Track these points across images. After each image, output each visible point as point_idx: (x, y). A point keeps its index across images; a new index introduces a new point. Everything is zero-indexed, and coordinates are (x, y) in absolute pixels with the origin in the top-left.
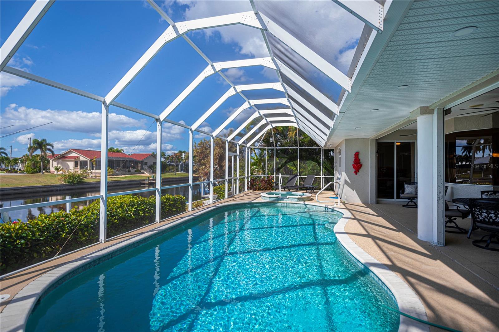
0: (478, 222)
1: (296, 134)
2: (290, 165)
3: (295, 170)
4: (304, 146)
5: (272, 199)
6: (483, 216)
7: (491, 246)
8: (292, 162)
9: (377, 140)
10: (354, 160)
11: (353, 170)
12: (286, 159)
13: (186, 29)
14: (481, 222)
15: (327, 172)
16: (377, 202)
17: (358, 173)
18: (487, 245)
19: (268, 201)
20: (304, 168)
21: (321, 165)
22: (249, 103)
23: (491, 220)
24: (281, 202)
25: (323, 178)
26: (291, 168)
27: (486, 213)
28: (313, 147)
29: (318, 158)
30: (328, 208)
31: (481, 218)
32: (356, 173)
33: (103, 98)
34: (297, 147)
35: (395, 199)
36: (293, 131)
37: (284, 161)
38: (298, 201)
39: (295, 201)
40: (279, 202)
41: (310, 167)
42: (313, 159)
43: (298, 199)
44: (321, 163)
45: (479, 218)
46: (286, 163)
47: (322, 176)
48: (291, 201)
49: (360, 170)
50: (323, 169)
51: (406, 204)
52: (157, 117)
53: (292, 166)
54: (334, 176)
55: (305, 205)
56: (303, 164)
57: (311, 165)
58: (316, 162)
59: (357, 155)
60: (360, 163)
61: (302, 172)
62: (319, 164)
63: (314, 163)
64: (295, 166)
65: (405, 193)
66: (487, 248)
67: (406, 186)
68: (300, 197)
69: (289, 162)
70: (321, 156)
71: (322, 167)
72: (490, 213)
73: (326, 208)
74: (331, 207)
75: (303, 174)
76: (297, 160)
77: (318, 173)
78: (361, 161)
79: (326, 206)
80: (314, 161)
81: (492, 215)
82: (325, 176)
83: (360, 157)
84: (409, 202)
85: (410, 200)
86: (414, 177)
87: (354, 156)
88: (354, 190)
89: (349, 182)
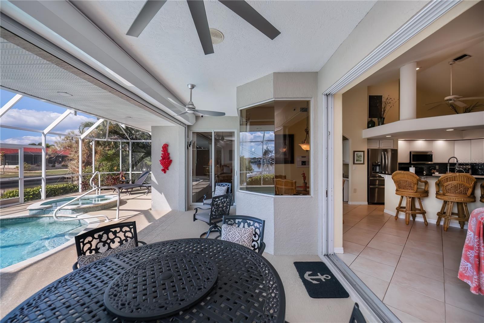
2: (147, 160)
11: (162, 168)
12: (144, 154)
17: (167, 171)
19: (28, 215)
24: (48, 215)
32: (164, 171)
40: (46, 215)
46: (143, 157)
49: (170, 168)
59: (165, 147)
60: (169, 158)
78: (171, 156)
83: (170, 150)
87: (161, 149)
88: (162, 193)
89: (155, 183)
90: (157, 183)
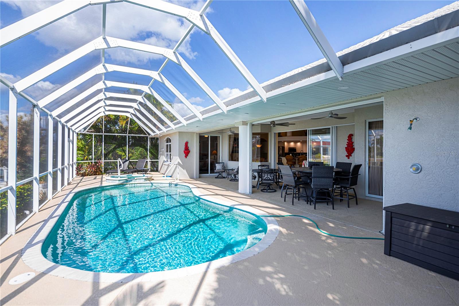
0: (263, 180)
1: (127, 123)
2: (119, 151)
3: (124, 155)
4: (133, 134)
5: (122, 181)
6: (266, 177)
7: (268, 191)
8: (121, 148)
9: (200, 134)
10: (185, 147)
11: (184, 155)
12: (115, 145)
13: (117, 44)
14: (264, 180)
15: (153, 156)
16: (200, 177)
17: (187, 157)
18: (267, 191)
20: (133, 153)
21: (148, 151)
22: (105, 95)
23: (268, 179)
24: (130, 183)
25: (149, 161)
26: (120, 153)
27: (267, 175)
28: (141, 135)
29: (145, 145)
30: (171, 184)
31: (265, 178)
32: (186, 157)
33: (12, 85)
34: (126, 135)
35: (209, 174)
36: (124, 120)
37: (113, 147)
38: (145, 181)
39: (142, 181)
40: (128, 183)
41: (138, 153)
42: (141, 146)
43: (145, 179)
44: (148, 149)
45: (264, 178)
46: (115, 148)
47: (149, 160)
48: (139, 181)
49: (189, 155)
50: (150, 154)
51: (217, 176)
52: (35, 102)
53: (121, 151)
54: (158, 159)
55: (152, 183)
56: (132, 150)
57: (139, 150)
58: (144, 148)
59: (187, 144)
61: (131, 157)
62: (147, 150)
63: (141, 148)
64: (124, 151)
65: (216, 169)
66: (267, 192)
67: (217, 165)
68: (146, 177)
69: (119, 148)
70: (147, 143)
71: (148, 152)
72: (268, 175)
73: (170, 184)
74: (175, 183)
75: (131, 158)
76: (126, 146)
77: (145, 157)
78: (189, 148)
79: (170, 183)
80: (141, 147)
81: (269, 176)
82: (151, 159)
83: (189, 145)
84: (218, 175)
85: (219, 174)
86: (219, 159)
87: (185, 144)
88: (185, 170)
89: (181, 164)
90: (182, 164)
